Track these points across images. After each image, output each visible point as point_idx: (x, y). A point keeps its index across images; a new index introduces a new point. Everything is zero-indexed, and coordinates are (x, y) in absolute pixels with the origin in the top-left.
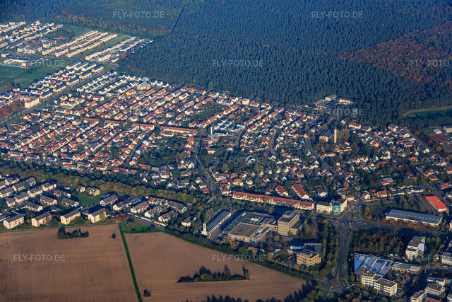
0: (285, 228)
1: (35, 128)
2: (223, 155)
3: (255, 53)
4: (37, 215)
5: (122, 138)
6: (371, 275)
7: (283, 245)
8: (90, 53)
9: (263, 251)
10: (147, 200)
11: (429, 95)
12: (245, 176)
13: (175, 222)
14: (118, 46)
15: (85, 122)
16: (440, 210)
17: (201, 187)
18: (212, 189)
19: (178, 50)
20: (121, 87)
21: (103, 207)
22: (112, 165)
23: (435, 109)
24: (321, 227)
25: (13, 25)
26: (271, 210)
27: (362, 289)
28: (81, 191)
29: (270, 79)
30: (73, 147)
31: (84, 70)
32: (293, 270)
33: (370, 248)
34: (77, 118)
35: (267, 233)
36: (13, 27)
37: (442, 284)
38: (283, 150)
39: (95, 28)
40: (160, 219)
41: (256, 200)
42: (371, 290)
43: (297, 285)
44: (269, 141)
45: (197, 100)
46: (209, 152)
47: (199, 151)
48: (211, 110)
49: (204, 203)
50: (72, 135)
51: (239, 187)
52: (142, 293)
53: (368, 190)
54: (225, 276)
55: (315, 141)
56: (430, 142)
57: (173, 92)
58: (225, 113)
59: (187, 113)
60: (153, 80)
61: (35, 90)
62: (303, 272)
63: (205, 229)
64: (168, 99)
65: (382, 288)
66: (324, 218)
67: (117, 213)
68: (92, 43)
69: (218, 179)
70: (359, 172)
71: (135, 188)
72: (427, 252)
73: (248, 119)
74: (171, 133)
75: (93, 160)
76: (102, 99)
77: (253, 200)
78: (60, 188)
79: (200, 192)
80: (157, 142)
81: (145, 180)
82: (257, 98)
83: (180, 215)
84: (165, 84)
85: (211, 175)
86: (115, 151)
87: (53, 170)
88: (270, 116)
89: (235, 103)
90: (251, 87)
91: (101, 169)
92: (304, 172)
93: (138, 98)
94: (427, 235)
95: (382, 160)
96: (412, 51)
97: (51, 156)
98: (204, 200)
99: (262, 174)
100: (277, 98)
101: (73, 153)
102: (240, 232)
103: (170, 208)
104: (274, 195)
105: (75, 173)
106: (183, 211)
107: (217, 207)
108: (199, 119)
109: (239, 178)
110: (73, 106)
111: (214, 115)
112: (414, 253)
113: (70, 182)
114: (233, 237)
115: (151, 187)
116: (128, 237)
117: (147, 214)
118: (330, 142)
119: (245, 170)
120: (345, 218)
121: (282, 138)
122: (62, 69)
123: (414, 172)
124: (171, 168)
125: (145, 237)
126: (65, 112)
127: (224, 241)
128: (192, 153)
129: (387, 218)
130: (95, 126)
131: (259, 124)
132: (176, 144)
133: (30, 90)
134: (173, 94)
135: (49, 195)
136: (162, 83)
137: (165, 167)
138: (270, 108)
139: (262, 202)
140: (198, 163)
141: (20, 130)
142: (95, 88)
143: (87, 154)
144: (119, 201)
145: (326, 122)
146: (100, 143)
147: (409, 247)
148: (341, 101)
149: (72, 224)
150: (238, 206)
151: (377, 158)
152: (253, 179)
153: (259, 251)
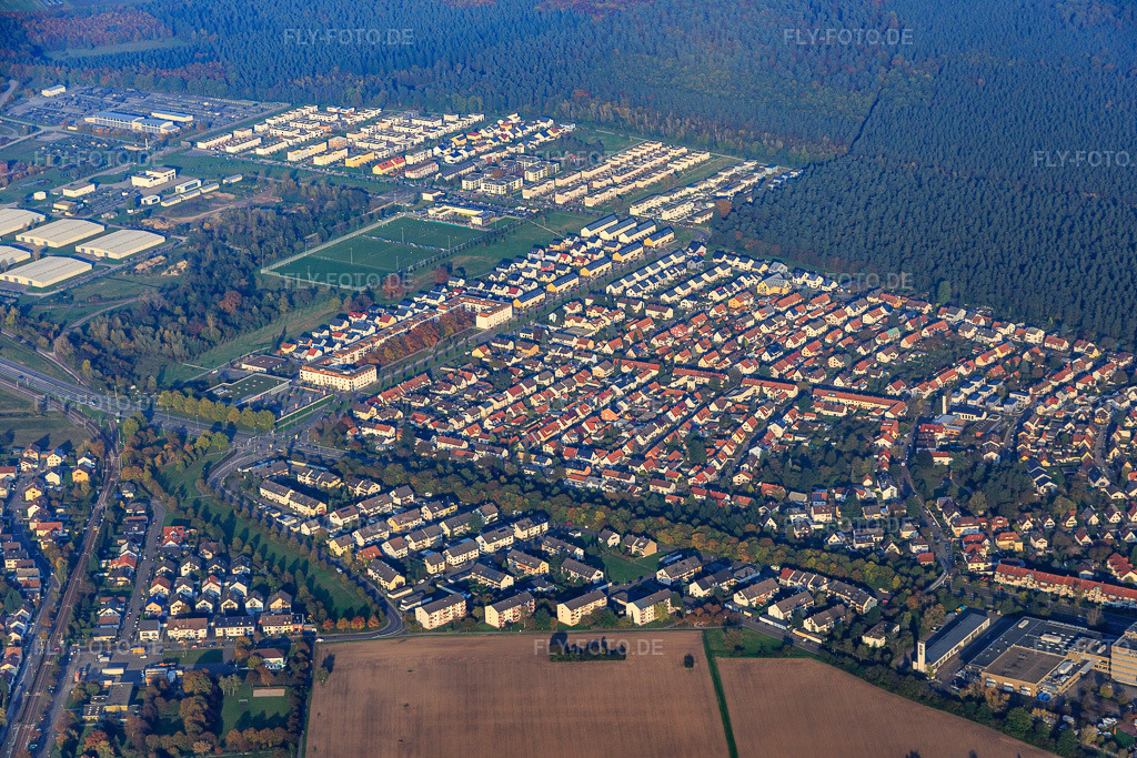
0: (1129, 667)
1: (500, 380)
2: (973, 469)
3: (1062, 212)
4: (499, 598)
5: (715, 415)
7: (1123, 708)
8: (640, 197)
9: (1071, 720)
10: (774, 575)
12: (1028, 525)
13: (846, 634)
14: (712, 183)
15: (625, 369)
17: (914, 549)
18: (943, 554)
19: (864, 198)
20: (716, 286)
21: (663, 586)
22: (690, 482)
25: (453, 123)
26: (1094, 617)
28: (611, 542)
29: (1099, 281)
30: (592, 432)
31: (624, 239)
34: (604, 359)
35: (1083, 677)
36: (453, 127)
38: (1128, 465)
39: (654, 136)
40: (807, 624)
41: (1055, 590)
44: (1092, 440)
45: (909, 327)
46: (936, 459)
47: (910, 457)
48: (943, 353)
49: (921, 588)
50: (590, 402)
51: (1011, 553)
57: (847, 304)
58: (980, 362)
59: (883, 358)
60: (798, 271)
61: (502, 284)
63: (921, 658)
64: (834, 320)
67: (699, 602)
68: (646, 174)
69: (958, 531)
71: (745, 544)
73: (1037, 381)
74: (840, 406)
75: (642, 467)
76: (669, 314)
77: (1048, 590)
78: (558, 534)
79: (913, 561)
80: (804, 428)
81: (771, 522)
82: (1064, 326)
83: (858, 618)
84: (827, 282)
85: (939, 518)
86: (698, 447)
87: (540, 487)
88: (1096, 375)
89: (1005, 339)
90: (1050, 298)
91: (662, 490)
93: (758, 316)
97: (538, 451)
98: (921, 582)
99: (1071, 522)
100: (1116, 330)
101: (593, 447)
102: (1013, 669)
103: (833, 597)
104: (1104, 578)
105: (595, 498)
106: (865, 608)
107: (954, 602)
108: (913, 375)
109: (1011, 529)
110: (594, 329)
111: (951, 367)
113: (582, 520)
114: (995, 681)
115: (787, 542)
116: (722, 663)
117: (774, 611)
119: (1028, 510)
121: (1127, 434)
122: (571, 235)
124: (838, 496)
125: (769, 667)
126: (574, 343)
127: (970, 690)
128: (893, 461)
130: (650, 382)
131: (1066, 395)
132: (853, 438)
133: (489, 284)
134: (848, 309)
135: (531, 549)
136: (820, 280)
137: (824, 494)
138: (1096, 353)
139: (1072, 594)
140: (907, 487)
141: (464, 384)
142: (651, 286)
143: (627, 450)
144: (705, 573)
146: (661, 424)
149: (585, 625)
150: (1009, 602)
152: (1050, 535)
153: (1061, 722)
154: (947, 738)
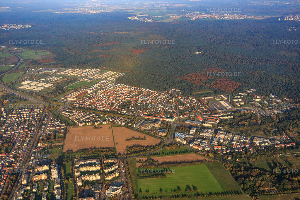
0: (157, 125)
1: (90, 98)
3: (154, 77)
4: (88, 122)
5: (114, 101)
6: (179, 138)
7: (156, 130)
8: (108, 77)
10: (119, 118)
11: (201, 88)
12: (148, 111)
13: (127, 124)
14: (116, 75)
15: (105, 96)
16: (201, 120)
17: (135, 114)
18: (138, 115)
19: (132, 76)
20: (116, 87)
21: (107, 120)
22: (111, 108)
23: (203, 92)
24: (167, 125)
25: (87, 70)
26: (153, 120)
27: (177, 142)
28: (102, 115)
29: (157, 84)
30: (101, 104)
31: (106, 82)
32: (158, 137)
33: (180, 131)
34: (102, 95)
35: (152, 127)
36: (87, 71)
37: (199, 141)
39: (110, 71)
40: (123, 123)
41: (150, 118)
42: (179, 142)
43: (159, 141)
44: (155, 102)
45: (136, 90)
46: (138, 104)
47: (135, 104)
48: (140, 93)
49: (135, 119)
50: (100, 100)
51: (145, 114)
52: (115, 143)
53: (181, 115)
54: (139, 139)
55: (168, 101)
56: (200, 101)
58: (144, 94)
59: (133, 94)
60: (125, 85)
61: (91, 88)
62: (161, 138)
63: (135, 126)
64: (128, 90)
65: (182, 142)
66: (168, 123)
67: (111, 121)
68: (109, 75)
69: (140, 112)
70: (179, 110)
71: (116, 115)
72: (196, 132)
73: (150, 95)
74: (128, 99)
75: (106, 107)
76: (110, 90)
78: (96, 115)
79: (135, 116)
80: (124, 102)
81: (119, 112)
82: (153, 89)
83: (128, 122)
84: (128, 86)
85: (138, 111)
86: (112, 104)
87: (94, 110)
88: (156, 94)
89: (147, 91)
90: (152, 86)
91: (108, 109)
92: (164, 110)
93: (120, 90)
94: (196, 127)
95: (186, 106)
96: (198, 76)
97: (94, 106)
99: (152, 110)
100: (159, 89)
101: (101, 105)
102: (144, 126)
103: (126, 120)
104: (155, 116)
105: (100, 111)
107: (139, 120)
108: (136, 96)
109: (146, 112)
110: (102, 92)
112: (192, 132)
113: (98, 113)
114: (142, 128)
115: (121, 114)
116: (113, 128)
117: (119, 122)
118: (172, 102)
119: (148, 109)
120: (174, 123)
121: (159, 101)
122: (100, 82)
123: (195, 110)
124: (127, 109)
125: (118, 128)
126: (99, 94)
127: (140, 129)
128: (133, 105)
129: (186, 122)
130: (107, 98)
131: (153, 97)
132: (129, 103)
133: (90, 88)
134: (130, 89)
135: (93, 117)
138: (157, 92)
139: (152, 118)
140: (135, 108)
141: (86, 99)
142: (108, 87)
143: (104, 105)
144: (112, 118)
145: (172, 96)
146: (108, 102)
147: (191, 130)
148: (177, 90)
149: (98, 125)
150: (145, 119)
151: (185, 106)
152: (150, 112)
153: (149, 132)
154: (137, 135)
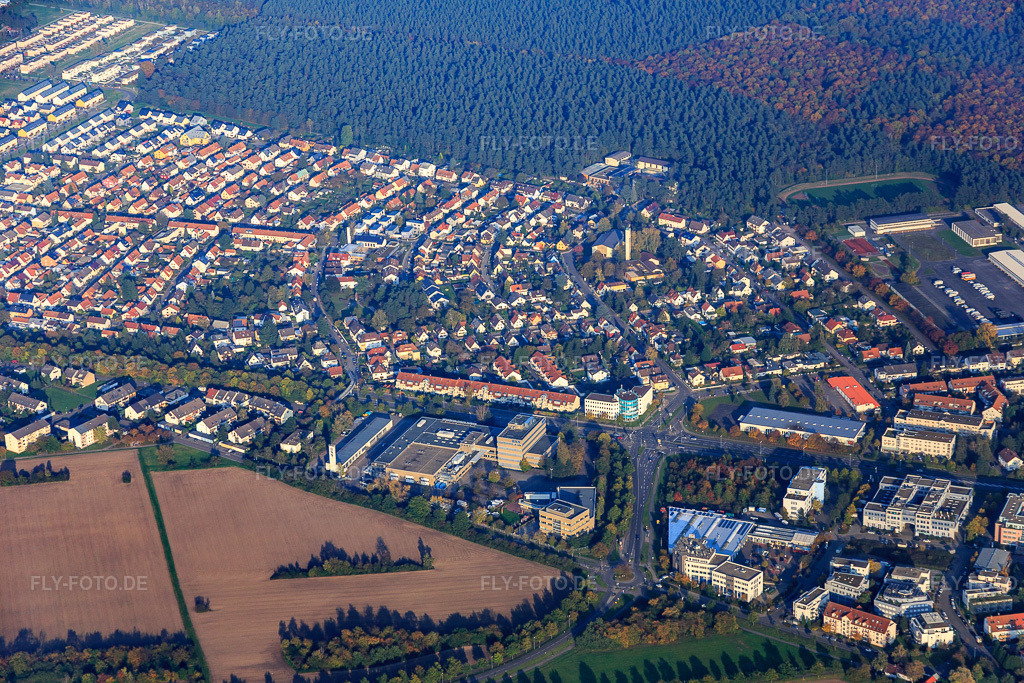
0: (513, 454)
2: (375, 290)
3: (449, 59)
5: (145, 256)
6: (704, 554)
7: (509, 490)
8: (71, 62)
9: (464, 504)
10: (202, 395)
11: (839, 151)
12: (424, 337)
13: (266, 443)
14: (137, 47)
15: (62, 219)
16: (861, 408)
17: (325, 364)
18: (350, 367)
19: (274, 55)
20: (144, 140)
21: (101, 412)
22: (124, 317)
23: (851, 181)
24: (594, 449)
26: (482, 413)
27: (686, 587)
28: (52, 376)
29: (482, 118)
30: (33, 278)
31: (58, 102)
32: (532, 546)
33: (704, 495)
34: (43, 211)
35: (474, 466)
37: (864, 571)
38: (510, 279)
39: (83, 7)
40: (231, 437)
41: (449, 391)
42: (705, 588)
44: (479, 259)
45: (317, 168)
46: (343, 284)
47: (320, 282)
48: (347, 190)
49: (332, 398)
50: (31, 251)
51: (410, 362)
52: (190, 603)
53: (701, 364)
54: (377, 562)
55: (583, 255)
56: (839, 255)
57: (261, 150)
58: (380, 196)
59: (294, 196)
60: (216, 124)
62: (553, 552)
63: (333, 459)
64: (250, 165)
65: (730, 582)
66: (600, 430)
67: (134, 424)
68: (76, 42)
69: (363, 346)
70: (681, 325)
71: (174, 369)
72: (830, 501)
73: (431, 209)
74: (256, 242)
75: (80, 307)
76: (101, 167)
77: (443, 392)
78: (5, 371)
79: (323, 375)
80: (225, 263)
81: (197, 349)
82: (453, 160)
83: (276, 428)
84: (243, 131)
85: (347, 335)
86: (131, 285)
88: (482, 202)
89: (402, 174)
90: (439, 135)
91: (98, 326)
92: (557, 326)
93: (181, 165)
94: (831, 464)
95: (732, 298)
96: (801, 53)
98: (331, 392)
99: (462, 332)
100: (498, 160)
101: (34, 291)
102: (413, 463)
103: (254, 411)
104: (491, 378)
105: (38, 337)
106: (283, 419)
107: (361, 409)
108: (322, 210)
109: (410, 341)
110: (32, 185)
111: (354, 201)
112: (800, 504)
113: (26, 357)
114: (398, 474)
115: (211, 365)
116: (157, 476)
117: (201, 427)
118: (617, 259)
119: (424, 324)
120: (648, 429)
121: (508, 252)
122: (9, 100)
123: (804, 323)
124: (257, 322)
125: (198, 475)
126: (14, 198)
127: (376, 485)
128: (304, 287)
129: (743, 426)
130: (85, 230)
131: (454, 222)
132: (268, 269)
134: (262, 155)
136: (236, 130)
137: (244, 320)
138: (481, 183)
139: (463, 395)
140: (318, 311)
142: (83, 143)
143: (65, 292)
144: (139, 398)
145: (606, 212)
146: (96, 266)
147: (790, 491)
148: (641, 165)
149: (32, 451)
150: (409, 405)
151: (721, 294)
152: (443, 344)
153: (455, 506)
154: (359, 530)
